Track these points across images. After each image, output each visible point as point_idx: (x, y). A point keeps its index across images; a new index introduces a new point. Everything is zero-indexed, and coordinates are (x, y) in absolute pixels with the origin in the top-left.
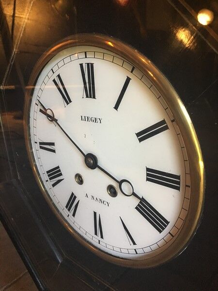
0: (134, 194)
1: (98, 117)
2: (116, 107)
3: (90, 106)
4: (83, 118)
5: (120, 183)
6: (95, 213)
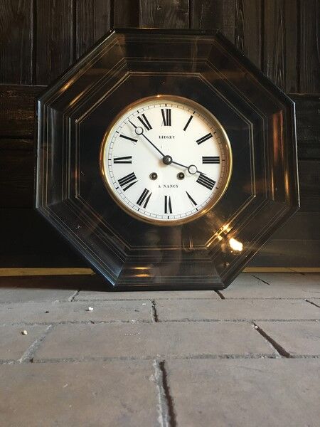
0: (197, 172)
1: (171, 135)
2: (185, 129)
3: (167, 130)
5: (189, 168)
6: (166, 197)
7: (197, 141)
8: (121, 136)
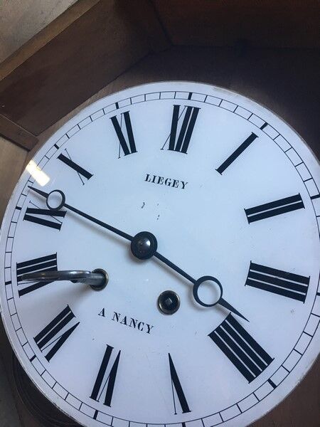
0: (222, 302)
1: (180, 179)
4: (151, 178)
5: (197, 284)
6: (109, 349)
7: (248, 212)
8: (62, 158)
